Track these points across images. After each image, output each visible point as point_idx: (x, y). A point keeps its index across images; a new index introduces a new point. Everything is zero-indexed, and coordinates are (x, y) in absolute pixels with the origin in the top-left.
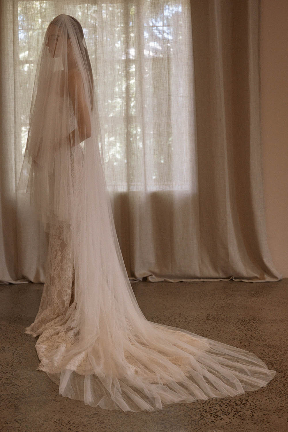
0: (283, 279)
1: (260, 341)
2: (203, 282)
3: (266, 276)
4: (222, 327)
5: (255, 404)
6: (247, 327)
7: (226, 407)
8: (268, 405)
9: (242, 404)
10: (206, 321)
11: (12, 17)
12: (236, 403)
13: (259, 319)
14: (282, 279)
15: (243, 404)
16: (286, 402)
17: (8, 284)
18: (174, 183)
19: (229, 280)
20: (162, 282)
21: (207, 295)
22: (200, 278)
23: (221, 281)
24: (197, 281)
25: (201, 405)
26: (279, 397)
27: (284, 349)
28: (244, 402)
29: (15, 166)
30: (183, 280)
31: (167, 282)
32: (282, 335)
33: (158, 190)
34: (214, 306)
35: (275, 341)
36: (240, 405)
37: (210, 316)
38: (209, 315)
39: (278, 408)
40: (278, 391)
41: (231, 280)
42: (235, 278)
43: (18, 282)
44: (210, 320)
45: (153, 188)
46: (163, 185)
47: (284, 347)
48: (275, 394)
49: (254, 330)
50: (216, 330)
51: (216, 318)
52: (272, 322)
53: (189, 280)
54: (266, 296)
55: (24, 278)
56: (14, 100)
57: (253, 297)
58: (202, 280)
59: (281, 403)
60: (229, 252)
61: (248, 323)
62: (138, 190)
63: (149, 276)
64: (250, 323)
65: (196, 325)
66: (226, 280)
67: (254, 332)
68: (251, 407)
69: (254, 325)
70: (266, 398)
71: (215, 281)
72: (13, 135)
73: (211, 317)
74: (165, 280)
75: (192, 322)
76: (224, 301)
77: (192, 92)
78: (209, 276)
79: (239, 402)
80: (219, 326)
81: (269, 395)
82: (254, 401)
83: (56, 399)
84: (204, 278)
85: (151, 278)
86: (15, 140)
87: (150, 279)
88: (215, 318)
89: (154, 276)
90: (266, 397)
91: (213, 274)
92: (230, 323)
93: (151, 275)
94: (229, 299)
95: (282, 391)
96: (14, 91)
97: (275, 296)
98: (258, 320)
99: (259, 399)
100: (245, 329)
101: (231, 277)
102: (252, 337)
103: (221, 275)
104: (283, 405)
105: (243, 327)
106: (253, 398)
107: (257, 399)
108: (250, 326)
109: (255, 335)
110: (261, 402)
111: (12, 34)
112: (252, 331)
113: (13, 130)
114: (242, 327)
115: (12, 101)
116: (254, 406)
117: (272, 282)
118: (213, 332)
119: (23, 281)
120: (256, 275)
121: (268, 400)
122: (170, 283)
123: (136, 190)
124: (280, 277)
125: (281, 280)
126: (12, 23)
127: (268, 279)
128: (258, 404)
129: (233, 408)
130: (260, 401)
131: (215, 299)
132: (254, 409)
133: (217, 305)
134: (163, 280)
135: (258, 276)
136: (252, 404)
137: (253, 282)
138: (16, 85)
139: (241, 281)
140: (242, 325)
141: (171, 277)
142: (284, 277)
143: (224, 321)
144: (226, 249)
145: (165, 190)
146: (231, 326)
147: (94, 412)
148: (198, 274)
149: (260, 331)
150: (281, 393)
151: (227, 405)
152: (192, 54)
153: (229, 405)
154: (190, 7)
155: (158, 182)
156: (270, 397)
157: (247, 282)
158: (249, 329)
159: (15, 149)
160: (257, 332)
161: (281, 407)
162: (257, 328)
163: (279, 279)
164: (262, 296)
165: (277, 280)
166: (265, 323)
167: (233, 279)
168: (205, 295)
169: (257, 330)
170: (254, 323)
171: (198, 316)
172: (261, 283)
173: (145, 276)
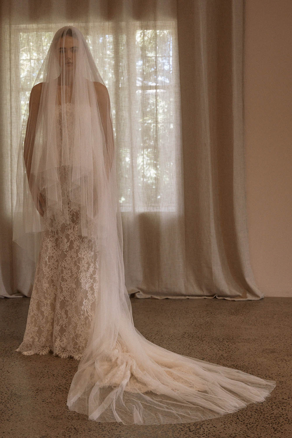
0: (265, 297)
1: (229, 360)
2: (187, 300)
3: (248, 295)
4: (195, 345)
5: (209, 430)
6: (219, 346)
7: (178, 433)
8: (222, 431)
9: (195, 430)
10: (181, 339)
11: (9, 46)
12: (190, 428)
13: (233, 338)
14: (263, 297)
15: (197, 430)
16: (241, 429)
17: (3, 298)
18: (161, 205)
19: (213, 297)
20: (149, 298)
21: (188, 312)
22: (185, 296)
23: (205, 298)
24: (182, 298)
25: (153, 429)
26: (235, 422)
27: (251, 370)
28: (198, 427)
29: (11, 187)
30: (169, 297)
31: (153, 299)
32: (252, 355)
33: (146, 211)
34: (192, 324)
35: (243, 362)
36: (194, 431)
37: (187, 333)
38: (185, 333)
39: (232, 436)
40: (235, 416)
41: (214, 298)
42: (219, 296)
43: (13, 296)
44: (185, 337)
45: (141, 209)
46: (151, 206)
47: (251, 368)
48: (231, 419)
49: (225, 349)
50: (188, 349)
51: (192, 336)
52: (245, 341)
53: (174, 298)
54: (245, 314)
55: (19, 292)
56: (10, 125)
57: (232, 315)
58: (187, 297)
59: (236, 430)
60: (213, 271)
61: (221, 342)
62: (126, 211)
63: (136, 293)
64: (223, 342)
65: (170, 343)
66: (210, 298)
67: (225, 352)
68: (204, 433)
69: (227, 344)
70: (221, 424)
71: (199, 299)
72: (9, 158)
73: (186, 335)
74: (151, 297)
75: (167, 340)
76: (204, 319)
77: (179, 118)
78: (194, 294)
79: (192, 428)
80: (193, 344)
81: (226, 420)
82: (209, 426)
83: (10, 419)
84: (189, 296)
85: (138, 294)
86: (11, 163)
87: (137, 296)
88: (190, 336)
89: (141, 293)
90: (222, 422)
91: (198, 292)
92: (204, 342)
93: (139, 292)
94: (209, 316)
95: (240, 416)
96: (10, 116)
97: (254, 315)
98: (231, 339)
99: (214, 424)
100: (217, 348)
101: (215, 294)
102: (222, 357)
103: (205, 293)
104: (237, 432)
105: (216, 346)
106: (208, 423)
107: (212, 424)
108: (222, 345)
109: (225, 355)
110: (216, 428)
111: (9, 62)
112: (223, 350)
113: (9, 152)
114: (214, 346)
115: (9, 125)
116: (207, 432)
117: (254, 300)
118: (185, 351)
119: (17, 296)
120: (238, 293)
121: (223, 426)
122: (156, 300)
123: (124, 211)
124: (261, 296)
125: (262, 299)
126: (9, 51)
127: (250, 297)
128: (211, 430)
129: (186, 433)
130: (214, 427)
131: (195, 317)
132: (206, 435)
133: (195, 322)
134: (149, 296)
135: (241, 295)
136: (206, 430)
137: (235, 300)
138: (12, 111)
139: (224, 299)
140: (215, 344)
141: (158, 294)
142: (265, 296)
143: (198, 340)
144: (210, 268)
145: (152, 211)
146: (204, 345)
147: (44, 435)
148: (183, 291)
149: (231, 350)
150: (238, 418)
151: (181, 430)
152: (179, 81)
153: (182, 430)
154: (177, 37)
155: (146, 203)
156: (226, 422)
157: (229, 300)
158: (221, 349)
159: (11, 171)
160: (228, 351)
161: (235, 433)
162: (229, 347)
163: (261, 297)
164: (241, 315)
165: (258, 299)
166: (238, 342)
167: (217, 297)
168: (187, 312)
169: (229, 350)
170: (227, 341)
171: (174, 334)
172: (243, 301)
173: (133, 293)
